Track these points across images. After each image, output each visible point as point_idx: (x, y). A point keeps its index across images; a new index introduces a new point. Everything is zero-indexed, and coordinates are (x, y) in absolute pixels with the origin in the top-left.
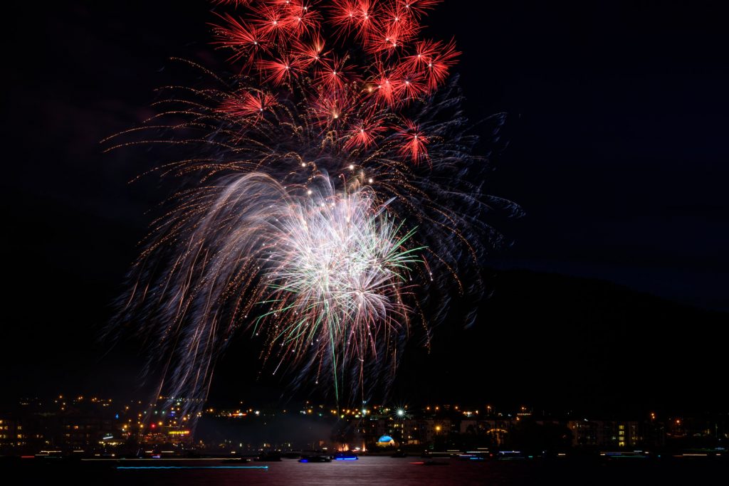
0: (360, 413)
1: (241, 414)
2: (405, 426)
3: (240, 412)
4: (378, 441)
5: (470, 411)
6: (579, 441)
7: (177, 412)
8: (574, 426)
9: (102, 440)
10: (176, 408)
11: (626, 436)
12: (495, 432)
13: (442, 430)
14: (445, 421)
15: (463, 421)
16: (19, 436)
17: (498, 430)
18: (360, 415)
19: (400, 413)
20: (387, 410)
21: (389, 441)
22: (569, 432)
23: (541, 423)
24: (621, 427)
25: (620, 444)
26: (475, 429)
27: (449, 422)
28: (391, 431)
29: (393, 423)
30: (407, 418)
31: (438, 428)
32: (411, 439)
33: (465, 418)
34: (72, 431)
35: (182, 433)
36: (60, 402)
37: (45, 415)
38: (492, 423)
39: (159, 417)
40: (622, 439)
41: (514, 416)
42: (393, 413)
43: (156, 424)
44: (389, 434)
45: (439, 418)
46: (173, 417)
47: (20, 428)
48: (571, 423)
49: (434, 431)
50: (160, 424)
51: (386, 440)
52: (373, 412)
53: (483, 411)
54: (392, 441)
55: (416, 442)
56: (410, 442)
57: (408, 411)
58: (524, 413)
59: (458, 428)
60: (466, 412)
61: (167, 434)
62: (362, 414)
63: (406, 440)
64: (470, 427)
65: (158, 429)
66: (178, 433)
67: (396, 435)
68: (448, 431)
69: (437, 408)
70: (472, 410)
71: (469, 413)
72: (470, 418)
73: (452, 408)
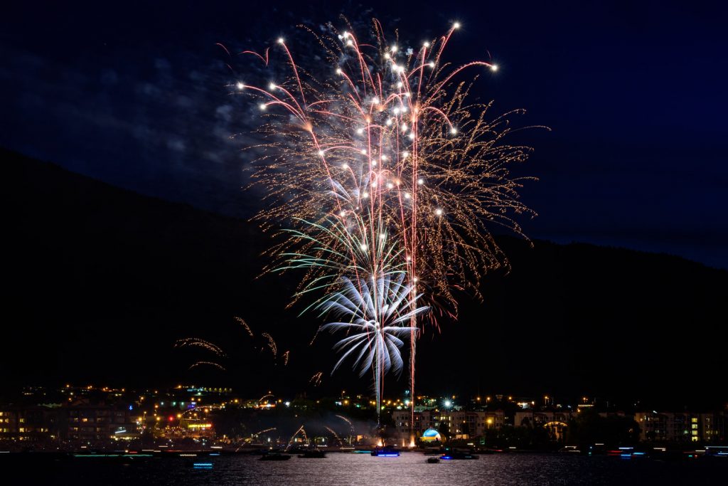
0: (402, 404)
1: (269, 406)
2: (453, 419)
3: (269, 403)
4: (422, 435)
5: (525, 402)
6: (647, 435)
7: (198, 403)
8: (640, 419)
9: (114, 434)
10: (196, 398)
11: (700, 430)
12: (552, 426)
13: (494, 425)
14: (497, 413)
15: (517, 414)
16: (22, 430)
17: (557, 423)
18: (403, 407)
19: (448, 404)
20: (433, 400)
21: (434, 435)
22: (636, 425)
23: (604, 415)
24: (694, 420)
25: (693, 438)
26: (531, 422)
27: (502, 414)
28: (437, 424)
29: (439, 415)
30: (455, 410)
31: (490, 421)
32: (459, 433)
33: (520, 409)
34: (80, 424)
35: (204, 426)
36: (68, 391)
37: (50, 406)
38: (550, 415)
39: (178, 409)
40: (695, 433)
41: (575, 409)
42: (439, 403)
43: (175, 416)
44: (435, 428)
45: (490, 410)
46: (194, 409)
47: (22, 421)
48: (638, 415)
49: (485, 425)
50: (179, 416)
51: (431, 435)
52: (417, 403)
53: (540, 401)
54: (438, 436)
55: (465, 437)
56: (458, 437)
57: (456, 402)
58: (585, 405)
59: (512, 421)
60: (521, 402)
61: (187, 428)
62: (405, 405)
63: (454, 435)
64: (525, 421)
66: (199, 426)
67: (443, 429)
68: (501, 424)
69: (488, 399)
70: (528, 401)
71: (524, 405)
72: (526, 410)
73: (505, 399)
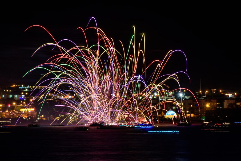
0: (152, 95)
1: (70, 97)
2: (184, 104)
3: (70, 95)
4: (165, 115)
5: (231, 93)
7: (26, 96)
10: (25, 92)
13: (210, 107)
14: (212, 100)
15: (226, 101)
18: (153, 97)
19: (181, 95)
20: (172, 93)
21: (172, 115)
26: (234, 106)
27: (216, 101)
28: (174, 108)
30: (186, 99)
31: (208, 106)
32: (188, 113)
33: (227, 98)
35: (30, 110)
39: (13, 99)
42: (176, 95)
43: (11, 104)
44: (173, 110)
45: (209, 98)
46: (23, 99)
49: (205, 108)
50: (14, 104)
52: (162, 94)
54: (175, 115)
55: (192, 115)
56: (188, 115)
57: (186, 94)
59: (222, 105)
60: (228, 93)
61: (19, 111)
62: (154, 96)
63: (185, 114)
64: (231, 105)
65: (12, 108)
66: (27, 110)
67: (177, 111)
68: (215, 107)
69: (207, 91)
70: (233, 93)
71: (230, 95)
72: (231, 99)
73: (217, 92)
